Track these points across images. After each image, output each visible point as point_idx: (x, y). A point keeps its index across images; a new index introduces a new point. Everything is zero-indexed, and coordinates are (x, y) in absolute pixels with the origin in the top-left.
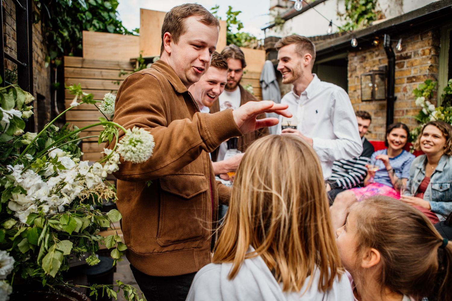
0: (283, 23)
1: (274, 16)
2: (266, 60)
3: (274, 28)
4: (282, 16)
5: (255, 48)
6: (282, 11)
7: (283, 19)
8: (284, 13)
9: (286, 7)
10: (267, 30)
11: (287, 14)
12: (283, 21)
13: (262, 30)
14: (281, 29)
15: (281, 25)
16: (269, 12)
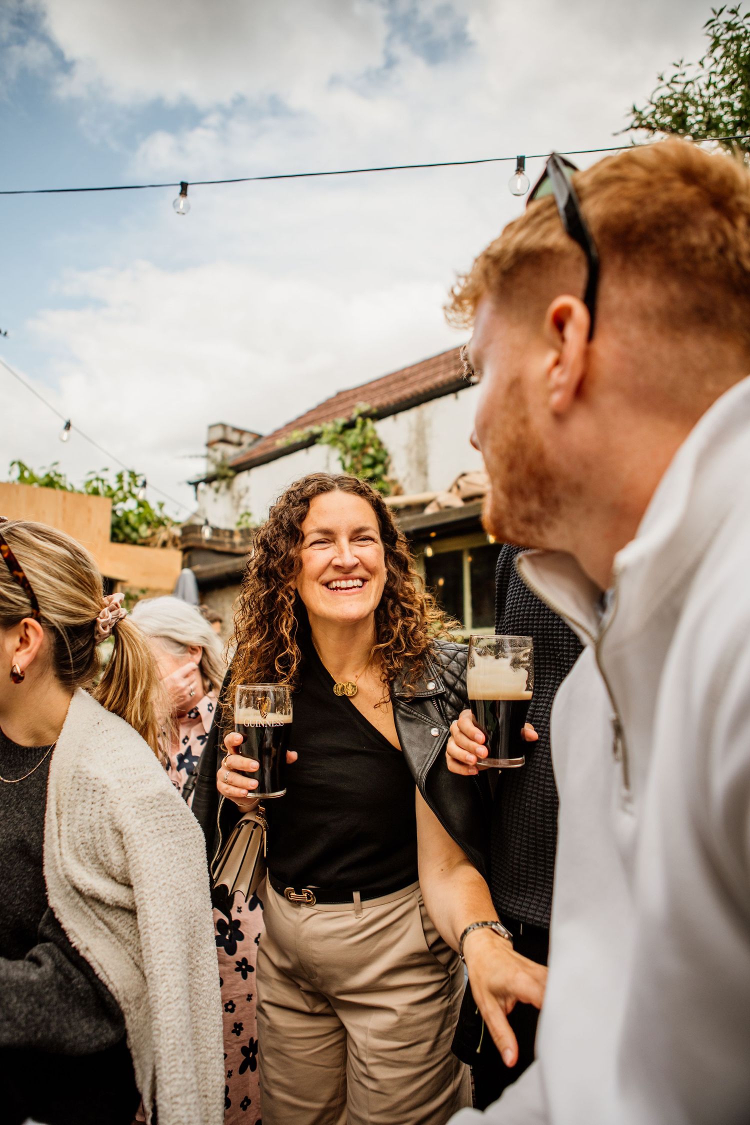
0: (232, 478)
1: (213, 461)
2: (183, 567)
3: (215, 484)
4: (230, 463)
5: (164, 544)
6: (231, 450)
7: (231, 468)
8: (235, 455)
9: (240, 444)
10: (202, 486)
11: (241, 459)
12: (231, 473)
13: (190, 484)
14: (229, 487)
15: (227, 480)
16: (204, 451)
